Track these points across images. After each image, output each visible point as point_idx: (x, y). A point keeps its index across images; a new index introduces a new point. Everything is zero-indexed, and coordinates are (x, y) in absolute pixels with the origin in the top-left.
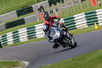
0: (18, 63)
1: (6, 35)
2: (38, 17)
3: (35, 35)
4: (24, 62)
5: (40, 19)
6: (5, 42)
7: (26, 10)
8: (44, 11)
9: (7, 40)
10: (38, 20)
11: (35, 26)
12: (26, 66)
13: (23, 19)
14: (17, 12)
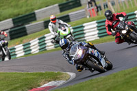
0: (60, 74)
1: (45, 37)
2: (88, 13)
3: (84, 37)
4: (69, 73)
5: (90, 16)
6: (43, 46)
7: (71, 4)
8: (96, 5)
9: (45, 44)
10: (88, 17)
11: (84, 25)
12: (71, 79)
13: (68, 16)
14: (59, 5)
